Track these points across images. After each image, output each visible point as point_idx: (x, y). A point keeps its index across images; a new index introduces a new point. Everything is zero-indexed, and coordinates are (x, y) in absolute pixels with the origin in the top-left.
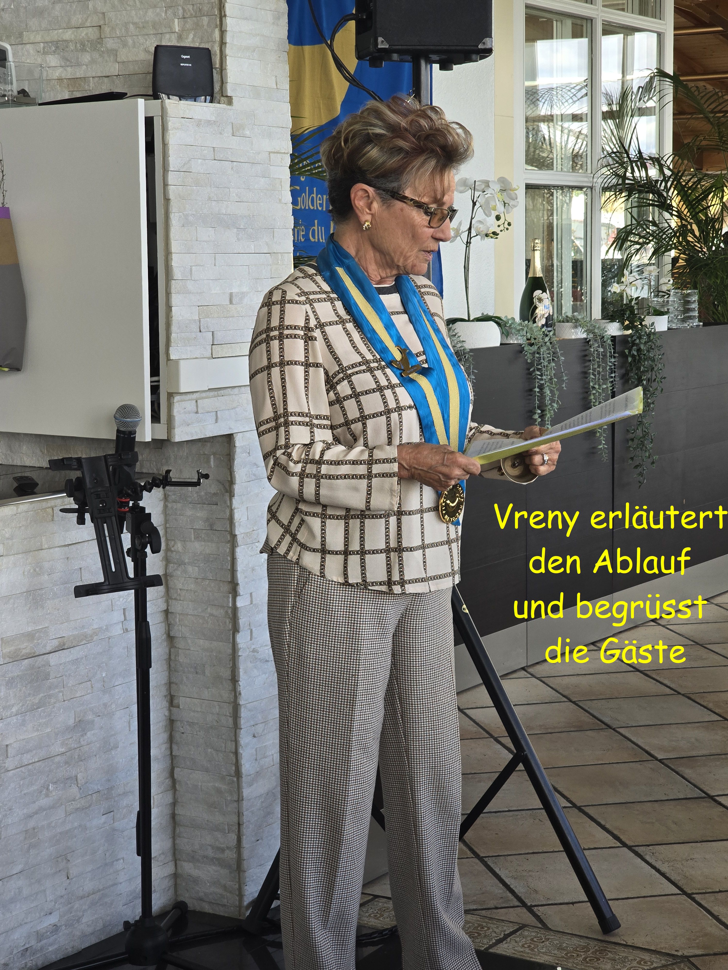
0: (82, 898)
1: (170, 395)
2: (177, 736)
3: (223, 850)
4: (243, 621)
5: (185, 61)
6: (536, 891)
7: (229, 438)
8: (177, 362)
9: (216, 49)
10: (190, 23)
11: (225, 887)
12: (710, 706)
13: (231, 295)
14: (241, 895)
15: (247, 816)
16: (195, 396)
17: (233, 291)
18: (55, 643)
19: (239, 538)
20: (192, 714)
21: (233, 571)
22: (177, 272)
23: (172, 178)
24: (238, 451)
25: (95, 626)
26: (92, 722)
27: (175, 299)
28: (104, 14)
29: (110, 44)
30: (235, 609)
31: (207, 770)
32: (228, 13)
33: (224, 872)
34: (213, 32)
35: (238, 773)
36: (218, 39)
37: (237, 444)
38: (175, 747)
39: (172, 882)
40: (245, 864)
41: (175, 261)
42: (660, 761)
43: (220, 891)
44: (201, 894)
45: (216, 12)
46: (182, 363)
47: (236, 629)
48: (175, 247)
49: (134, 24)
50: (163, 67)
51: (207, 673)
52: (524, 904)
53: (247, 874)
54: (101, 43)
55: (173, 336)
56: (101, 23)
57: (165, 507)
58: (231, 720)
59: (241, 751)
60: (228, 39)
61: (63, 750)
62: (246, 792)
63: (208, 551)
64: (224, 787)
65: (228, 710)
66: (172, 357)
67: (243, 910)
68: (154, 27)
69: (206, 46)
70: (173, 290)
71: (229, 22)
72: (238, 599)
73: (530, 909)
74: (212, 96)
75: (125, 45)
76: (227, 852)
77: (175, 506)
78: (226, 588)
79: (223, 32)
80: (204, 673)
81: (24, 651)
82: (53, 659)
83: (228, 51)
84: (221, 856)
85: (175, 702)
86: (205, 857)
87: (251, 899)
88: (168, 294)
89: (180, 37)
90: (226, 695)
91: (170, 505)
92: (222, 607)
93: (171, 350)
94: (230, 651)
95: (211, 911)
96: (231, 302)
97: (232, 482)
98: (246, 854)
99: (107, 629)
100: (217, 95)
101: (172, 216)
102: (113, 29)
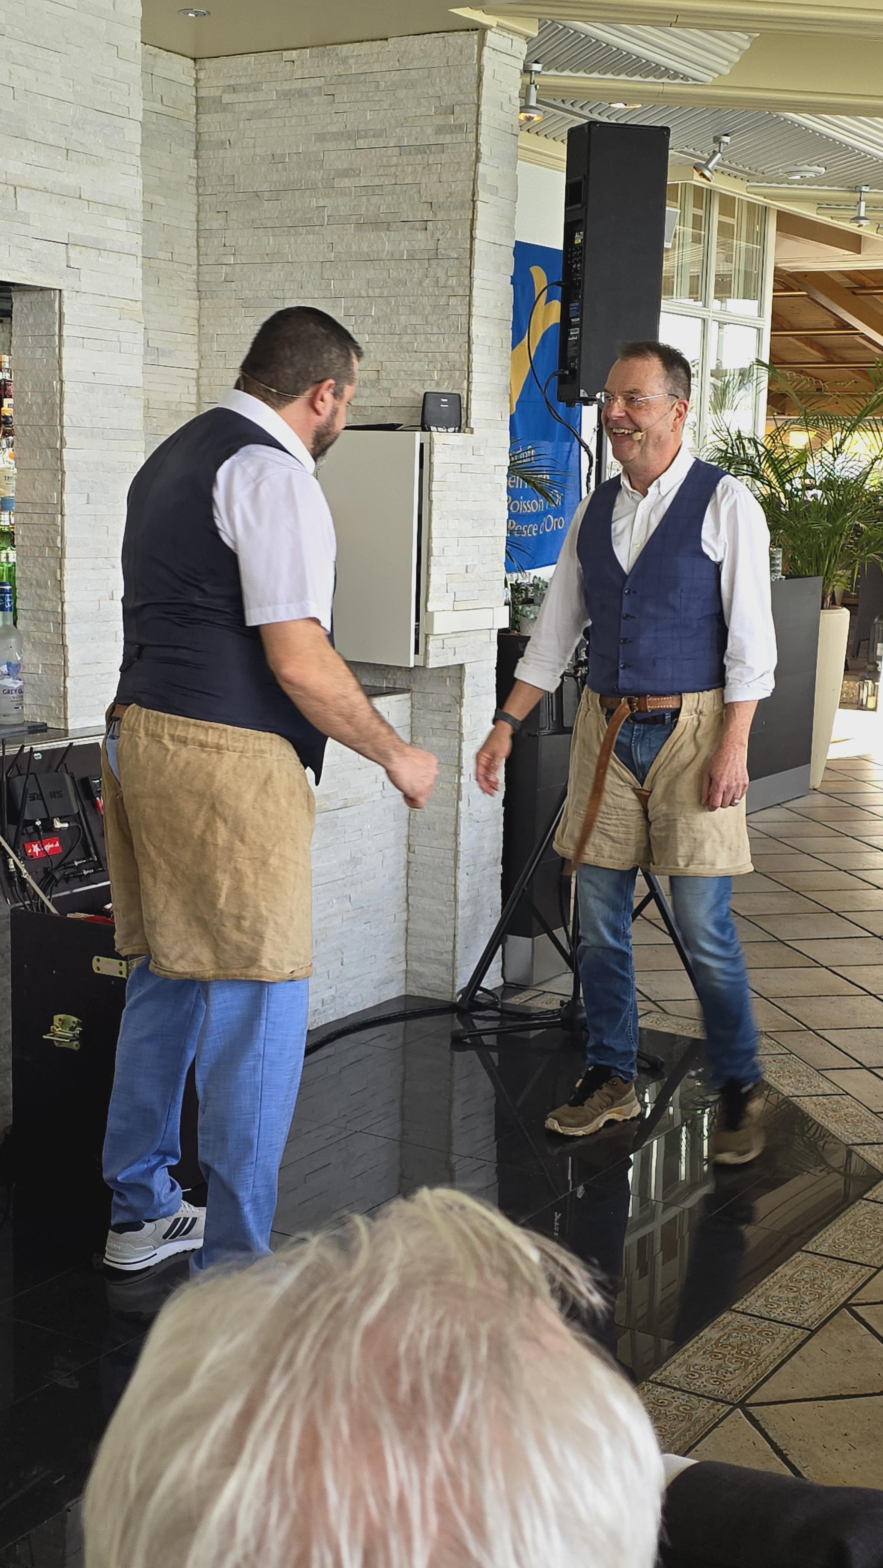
0: (349, 979)
1: (427, 636)
2: (412, 873)
3: (442, 954)
4: (464, 793)
5: (444, 403)
6: (657, 993)
7: (461, 666)
8: (432, 613)
9: (464, 394)
10: (445, 375)
11: (442, 980)
12: (781, 881)
13: (467, 566)
14: (453, 986)
15: (460, 931)
16: (442, 637)
17: (469, 563)
18: (342, 802)
19: (465, 736)
20: (424, 858)
21: (460, 758)
22: (435, 551)
23: (434, 486)
24: (467, 675)
25: (366, 793)
26: (361, 859)
27: (433, 570)
28: (381, 362)
29: (385, 384)
30: (459, 785)
31: (433, 898)
32: (474, 370)
33: (444, 968)
34: (463, 382)
35: (456, 900)
36: (466, 387)
37: (467, 671)
38: (410, 881)
39: (404, 976)
40: (457, 964)
41: (435, 544)
42: (743, 917)
43: (438, 982)
44: (425, 985)
45: (466, 369)
46: (435, 614)
47: (459, 799)
48: (434, 533)
49: (404, 371)
50: (429, 407)
51: (437, 828)
52: (650, 999)
53: (459, 970)
54: (379, 383)
55: (430, 596)
56: (379, 369)
57: (412, 712)
58: (452, 862)
59: (458, 883)
60: (473, 387)
61: (343, 876)
62: (460, 913)
63: (442, 744)
64: (444, 909)
65: (451, 855)
66: (429, 610)
67: (455, 995)
68: (419, 375)
69: (457, 392)
70: (432, 564)
71: (475, 376)
72: (462, 777)
73: (654, 1002)
74: (460, 428)
75: (397, 386)
76: (445, 955)
77: (419, 711)
78: (454, 769)
79: (469, 383)
80: (435, 830)
81: (323, 807)
82: (340, 813)
83: (473, 396)
84: (440, 957)
85: (412, 849)
86: (428, 958)
87: (460, 989)
88: (428, 566)
89: (438, 384)
90: (451, 845)
91: (415, 711)
92: (450, 783)
93: (429, 604)
94: (454, 814)
95: (431, 996)
96: (467, 572)
97: (461, 697)
98: (458, 956)
99: (372, 796)
100: (463, 427)
101: (433, 512)
102: (388, 374)
